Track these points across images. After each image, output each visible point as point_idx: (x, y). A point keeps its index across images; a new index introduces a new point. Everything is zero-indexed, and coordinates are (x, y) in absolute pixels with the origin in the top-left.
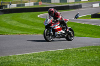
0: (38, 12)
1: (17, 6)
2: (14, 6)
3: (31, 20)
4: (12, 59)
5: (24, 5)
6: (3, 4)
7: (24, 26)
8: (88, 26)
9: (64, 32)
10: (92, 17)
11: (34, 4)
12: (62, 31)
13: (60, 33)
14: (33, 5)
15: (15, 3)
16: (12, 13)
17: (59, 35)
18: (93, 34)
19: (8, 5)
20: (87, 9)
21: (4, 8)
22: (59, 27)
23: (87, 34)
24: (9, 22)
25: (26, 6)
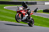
0: (5, 5)
8: (40, 18)
10: (43, 12)
18: (43, 24)
20: (40, 5)
23: (39, 23)
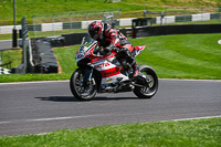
1: (177, 19)
2: (170, 20)
3: (204, 49)
4: (165, 128)
5: (190, 18)
6: (147, 16)
7: (191, 62)
9: (126, 78)
11: (212, 17)
12: (121, 75)
13: (114, 81)
14: (208, 18)
15: (171, 13)
16: (165, 34)
17: (112, 85)
19: (158, 18)
21: (149, 25)
22: (113, 66)
24: (159, 53)
25: (193, 20)
